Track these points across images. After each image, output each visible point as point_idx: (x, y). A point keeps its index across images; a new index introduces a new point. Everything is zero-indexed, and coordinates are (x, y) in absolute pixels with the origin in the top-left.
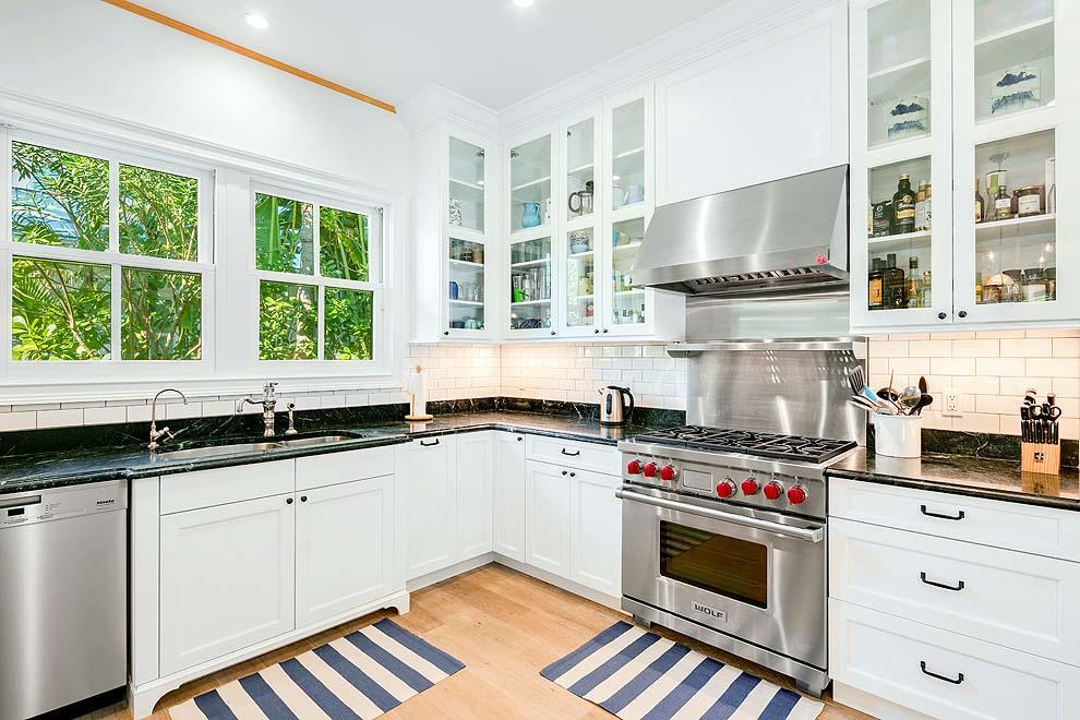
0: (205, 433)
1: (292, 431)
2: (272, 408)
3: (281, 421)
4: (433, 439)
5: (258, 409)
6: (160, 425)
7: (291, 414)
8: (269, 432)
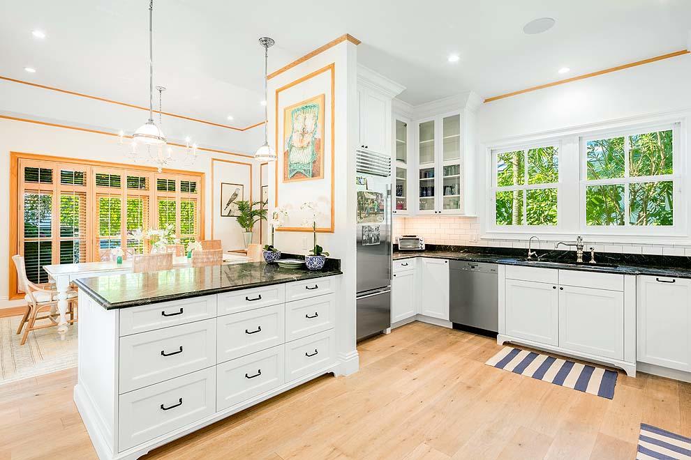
0: (555, 257)
1: (593, 261)
2: (581, 249)
3: (587, 256)
4: (671, 279)
5: (574, 249)
6: (532, 250)
7: (592, 254)
8: (580, 260)
